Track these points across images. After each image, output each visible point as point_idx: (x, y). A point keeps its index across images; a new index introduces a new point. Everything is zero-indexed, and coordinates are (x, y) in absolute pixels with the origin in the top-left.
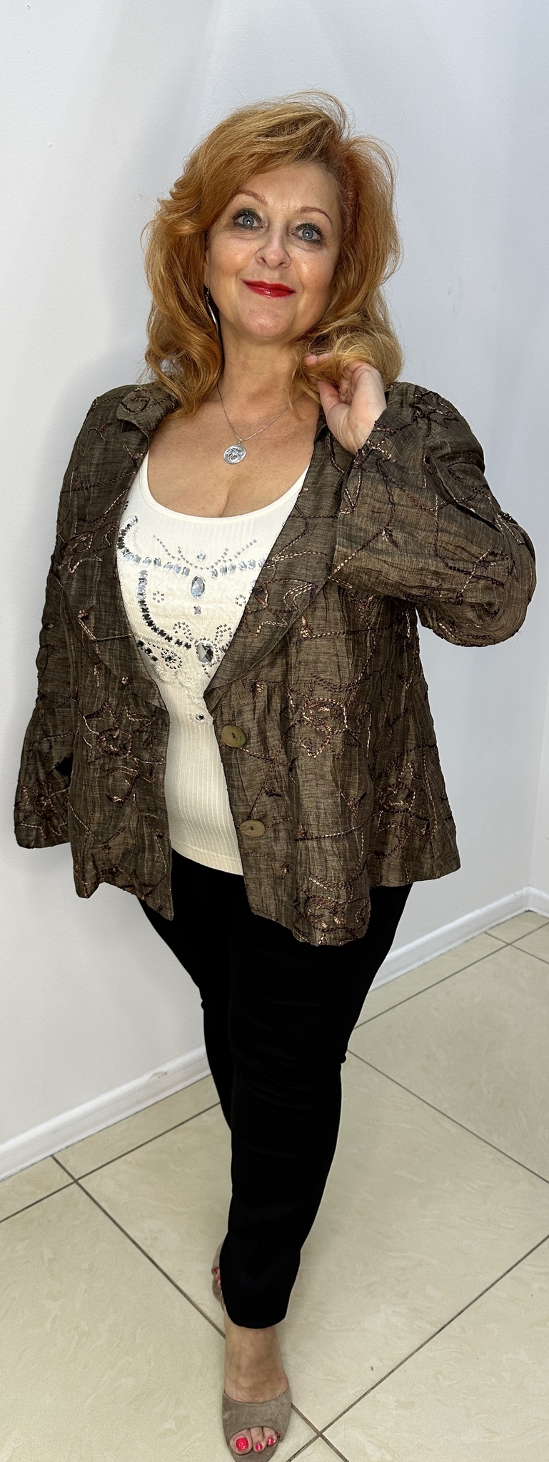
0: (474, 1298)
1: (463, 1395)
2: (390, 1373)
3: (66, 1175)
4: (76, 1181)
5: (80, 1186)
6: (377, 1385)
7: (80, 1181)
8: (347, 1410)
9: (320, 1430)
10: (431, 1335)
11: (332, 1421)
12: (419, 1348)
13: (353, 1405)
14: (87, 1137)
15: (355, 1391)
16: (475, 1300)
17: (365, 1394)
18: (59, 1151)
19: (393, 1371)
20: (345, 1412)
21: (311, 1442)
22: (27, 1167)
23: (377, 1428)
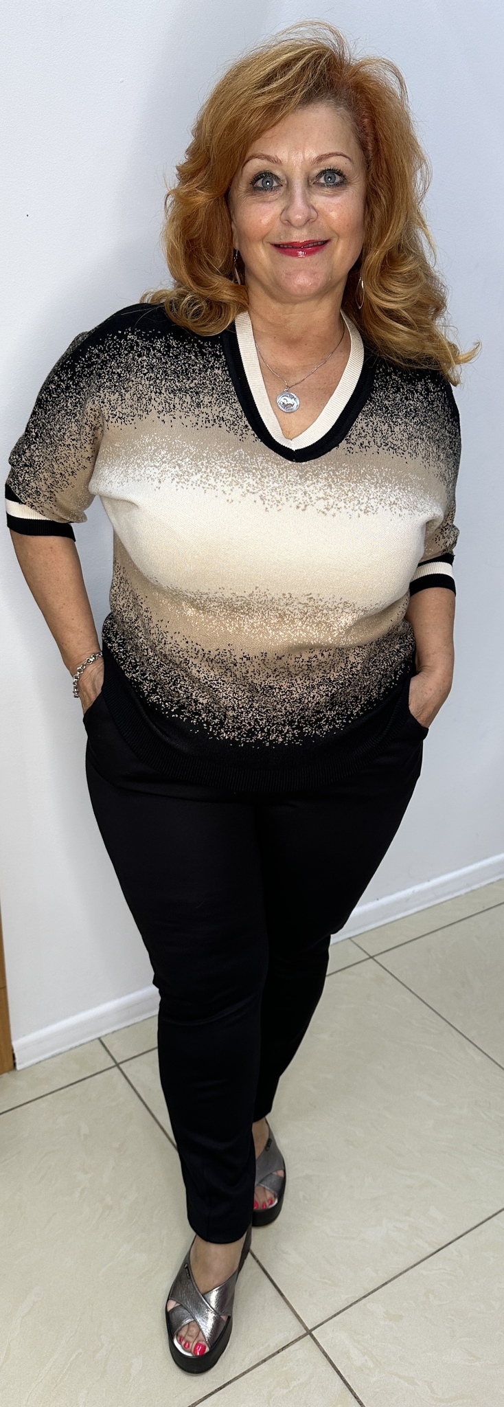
0: (475, 1224)
1: (449, 1317)
2: (383, 1285)
3: (109, 1058)
4: (117, 1065)
5: (120, 1069)
6: (369, 1294)
7: (121, 1066)
8: (338, 1314)
9: (310, 1329)
10: (428, 1254)
11: (322, 1321)
12: (415, 1265)
13: (344, 1310)
14: (132, 1025)
15: (347, 1297)
16: (476, 1227)
17: (357, 1301)
18: (106, 1035)
19: (386, 1283)
20: (335, 1315)
21: (300, 1338)
22: (76, 1047)
23: (363, 1335)
